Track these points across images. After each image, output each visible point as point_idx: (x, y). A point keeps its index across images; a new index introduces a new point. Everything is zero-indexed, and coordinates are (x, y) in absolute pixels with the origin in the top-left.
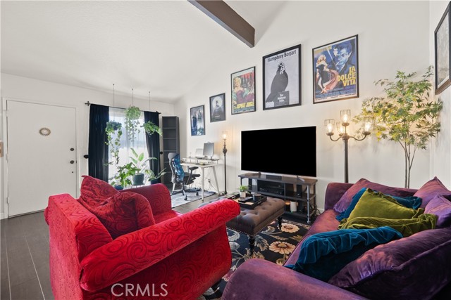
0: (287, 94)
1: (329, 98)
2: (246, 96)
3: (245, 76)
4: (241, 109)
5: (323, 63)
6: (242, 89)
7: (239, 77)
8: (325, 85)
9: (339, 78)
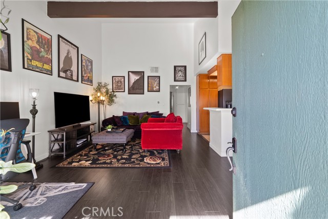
0: (72, 72)
1: (86, 83)
2: (43, 57)
3: (41, 36)
4: (37, 67)
5: (84, 64)
6: (38, 47)
7: (35, 32)
8: (85, 75)
9: (89, 75)
